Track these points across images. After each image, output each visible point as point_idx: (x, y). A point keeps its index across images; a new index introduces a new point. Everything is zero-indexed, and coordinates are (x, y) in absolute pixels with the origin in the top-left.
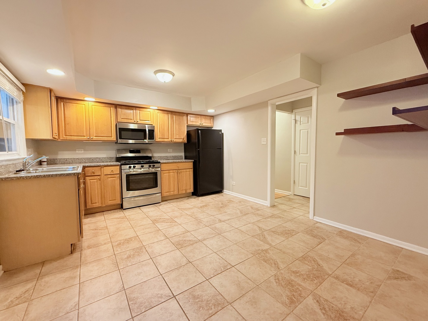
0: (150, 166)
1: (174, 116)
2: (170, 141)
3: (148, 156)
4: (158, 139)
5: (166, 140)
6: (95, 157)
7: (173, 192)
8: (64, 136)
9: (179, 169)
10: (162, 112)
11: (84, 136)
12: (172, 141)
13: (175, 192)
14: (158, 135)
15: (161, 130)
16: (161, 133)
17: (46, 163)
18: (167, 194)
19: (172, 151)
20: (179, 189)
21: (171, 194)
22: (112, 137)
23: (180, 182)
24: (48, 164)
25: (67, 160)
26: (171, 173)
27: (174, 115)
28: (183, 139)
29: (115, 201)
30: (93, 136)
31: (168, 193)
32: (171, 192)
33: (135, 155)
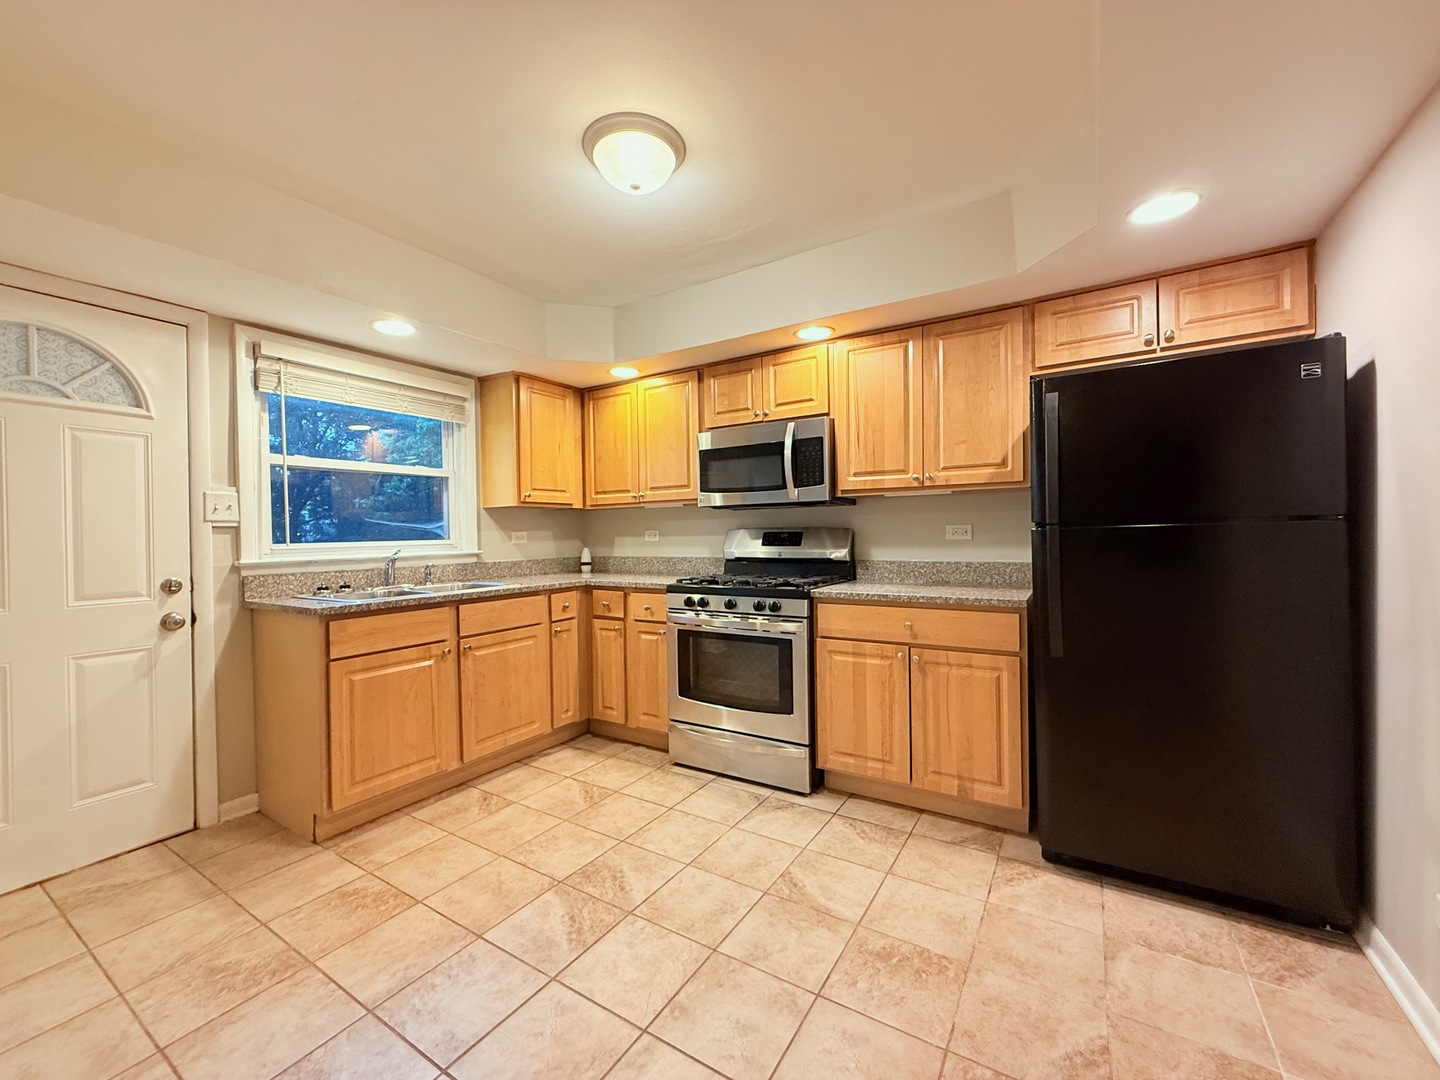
0: (759, 607)
1: (941, 342)
2: (915, 484)
3: (830, 561)
4: (852, 479)
5: (889, 480)
6: (681, 556)
7: (879, 765)
8: (594, 496)
9: (919, 642)
10: (871, 343)
11: (628, 491)
12: (927, 483)
13: (894, 768)
14: (853, 458)
15: (866, 432)
16: (866, 445)
17: (588, 568)
18: (847, 764)
19: (969, 537)
20: (918, 756)
21: (870, 773)
22: (687, 486)
23: (924, 717)
24: (592, 571)
25: (625, 563)
26: (872, 656)
27: (937, 335)
28: (1004, 463)
29: (653, 719)
30: (646, 490)
31: (851, 760)
32: (870, 764)
33: (780, 554)
